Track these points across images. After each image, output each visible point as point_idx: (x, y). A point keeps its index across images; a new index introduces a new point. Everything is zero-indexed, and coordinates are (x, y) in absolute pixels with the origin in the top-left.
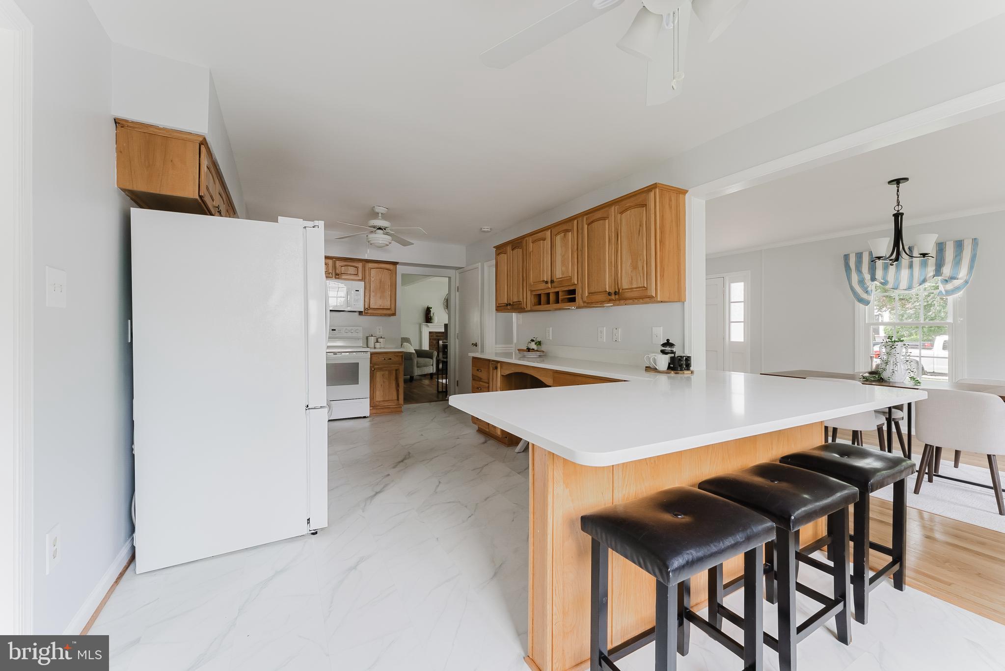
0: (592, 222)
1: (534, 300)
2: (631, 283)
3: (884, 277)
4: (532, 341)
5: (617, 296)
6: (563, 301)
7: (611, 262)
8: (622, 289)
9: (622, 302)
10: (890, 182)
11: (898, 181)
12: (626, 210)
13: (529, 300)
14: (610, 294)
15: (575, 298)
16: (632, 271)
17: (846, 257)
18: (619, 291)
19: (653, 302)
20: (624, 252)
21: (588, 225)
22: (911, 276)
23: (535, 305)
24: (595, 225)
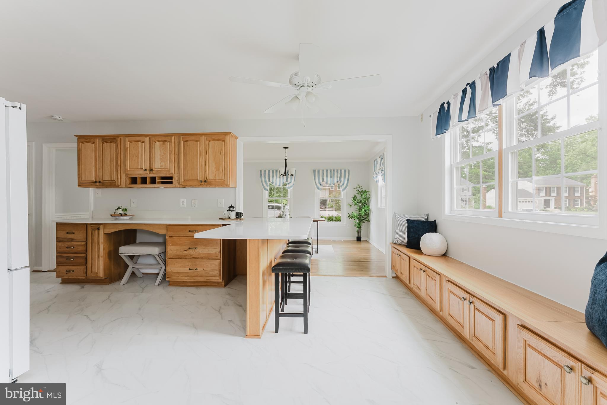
0: (187, 141)
1: (128, 180)
2: (216, 177)
3: (273, 181)
4: (120, 208)
5: (205, 182)
6: (159, 183)
7: (202, 165)
8: (209, 180)
9: (209, 186)
10: (284, 148)
11: (286, 148)
12: (212, 140)
13: (124, 180)
14: (201, 181)
15: (172, 182)
16: (216, 171)
17: (261, 171)
18: (207, 181)
19: (228, 187)
20: (211, 162)
21: (184, 142)
22: (280, 180)
23: (130, 184)
24: (189, 143)
